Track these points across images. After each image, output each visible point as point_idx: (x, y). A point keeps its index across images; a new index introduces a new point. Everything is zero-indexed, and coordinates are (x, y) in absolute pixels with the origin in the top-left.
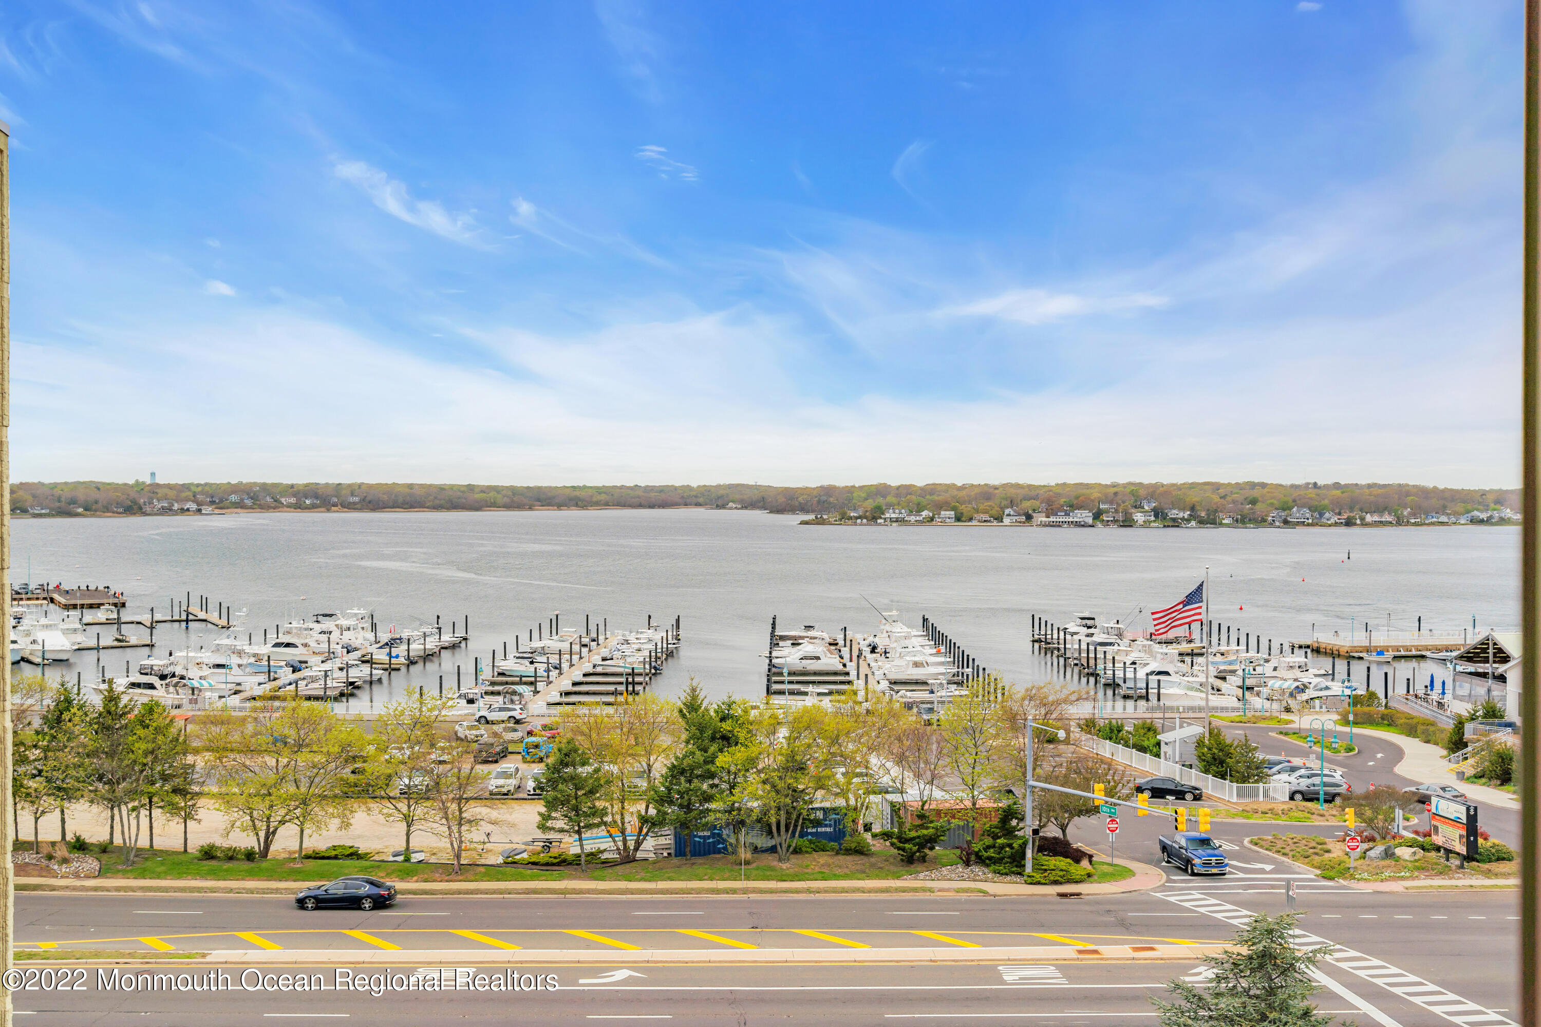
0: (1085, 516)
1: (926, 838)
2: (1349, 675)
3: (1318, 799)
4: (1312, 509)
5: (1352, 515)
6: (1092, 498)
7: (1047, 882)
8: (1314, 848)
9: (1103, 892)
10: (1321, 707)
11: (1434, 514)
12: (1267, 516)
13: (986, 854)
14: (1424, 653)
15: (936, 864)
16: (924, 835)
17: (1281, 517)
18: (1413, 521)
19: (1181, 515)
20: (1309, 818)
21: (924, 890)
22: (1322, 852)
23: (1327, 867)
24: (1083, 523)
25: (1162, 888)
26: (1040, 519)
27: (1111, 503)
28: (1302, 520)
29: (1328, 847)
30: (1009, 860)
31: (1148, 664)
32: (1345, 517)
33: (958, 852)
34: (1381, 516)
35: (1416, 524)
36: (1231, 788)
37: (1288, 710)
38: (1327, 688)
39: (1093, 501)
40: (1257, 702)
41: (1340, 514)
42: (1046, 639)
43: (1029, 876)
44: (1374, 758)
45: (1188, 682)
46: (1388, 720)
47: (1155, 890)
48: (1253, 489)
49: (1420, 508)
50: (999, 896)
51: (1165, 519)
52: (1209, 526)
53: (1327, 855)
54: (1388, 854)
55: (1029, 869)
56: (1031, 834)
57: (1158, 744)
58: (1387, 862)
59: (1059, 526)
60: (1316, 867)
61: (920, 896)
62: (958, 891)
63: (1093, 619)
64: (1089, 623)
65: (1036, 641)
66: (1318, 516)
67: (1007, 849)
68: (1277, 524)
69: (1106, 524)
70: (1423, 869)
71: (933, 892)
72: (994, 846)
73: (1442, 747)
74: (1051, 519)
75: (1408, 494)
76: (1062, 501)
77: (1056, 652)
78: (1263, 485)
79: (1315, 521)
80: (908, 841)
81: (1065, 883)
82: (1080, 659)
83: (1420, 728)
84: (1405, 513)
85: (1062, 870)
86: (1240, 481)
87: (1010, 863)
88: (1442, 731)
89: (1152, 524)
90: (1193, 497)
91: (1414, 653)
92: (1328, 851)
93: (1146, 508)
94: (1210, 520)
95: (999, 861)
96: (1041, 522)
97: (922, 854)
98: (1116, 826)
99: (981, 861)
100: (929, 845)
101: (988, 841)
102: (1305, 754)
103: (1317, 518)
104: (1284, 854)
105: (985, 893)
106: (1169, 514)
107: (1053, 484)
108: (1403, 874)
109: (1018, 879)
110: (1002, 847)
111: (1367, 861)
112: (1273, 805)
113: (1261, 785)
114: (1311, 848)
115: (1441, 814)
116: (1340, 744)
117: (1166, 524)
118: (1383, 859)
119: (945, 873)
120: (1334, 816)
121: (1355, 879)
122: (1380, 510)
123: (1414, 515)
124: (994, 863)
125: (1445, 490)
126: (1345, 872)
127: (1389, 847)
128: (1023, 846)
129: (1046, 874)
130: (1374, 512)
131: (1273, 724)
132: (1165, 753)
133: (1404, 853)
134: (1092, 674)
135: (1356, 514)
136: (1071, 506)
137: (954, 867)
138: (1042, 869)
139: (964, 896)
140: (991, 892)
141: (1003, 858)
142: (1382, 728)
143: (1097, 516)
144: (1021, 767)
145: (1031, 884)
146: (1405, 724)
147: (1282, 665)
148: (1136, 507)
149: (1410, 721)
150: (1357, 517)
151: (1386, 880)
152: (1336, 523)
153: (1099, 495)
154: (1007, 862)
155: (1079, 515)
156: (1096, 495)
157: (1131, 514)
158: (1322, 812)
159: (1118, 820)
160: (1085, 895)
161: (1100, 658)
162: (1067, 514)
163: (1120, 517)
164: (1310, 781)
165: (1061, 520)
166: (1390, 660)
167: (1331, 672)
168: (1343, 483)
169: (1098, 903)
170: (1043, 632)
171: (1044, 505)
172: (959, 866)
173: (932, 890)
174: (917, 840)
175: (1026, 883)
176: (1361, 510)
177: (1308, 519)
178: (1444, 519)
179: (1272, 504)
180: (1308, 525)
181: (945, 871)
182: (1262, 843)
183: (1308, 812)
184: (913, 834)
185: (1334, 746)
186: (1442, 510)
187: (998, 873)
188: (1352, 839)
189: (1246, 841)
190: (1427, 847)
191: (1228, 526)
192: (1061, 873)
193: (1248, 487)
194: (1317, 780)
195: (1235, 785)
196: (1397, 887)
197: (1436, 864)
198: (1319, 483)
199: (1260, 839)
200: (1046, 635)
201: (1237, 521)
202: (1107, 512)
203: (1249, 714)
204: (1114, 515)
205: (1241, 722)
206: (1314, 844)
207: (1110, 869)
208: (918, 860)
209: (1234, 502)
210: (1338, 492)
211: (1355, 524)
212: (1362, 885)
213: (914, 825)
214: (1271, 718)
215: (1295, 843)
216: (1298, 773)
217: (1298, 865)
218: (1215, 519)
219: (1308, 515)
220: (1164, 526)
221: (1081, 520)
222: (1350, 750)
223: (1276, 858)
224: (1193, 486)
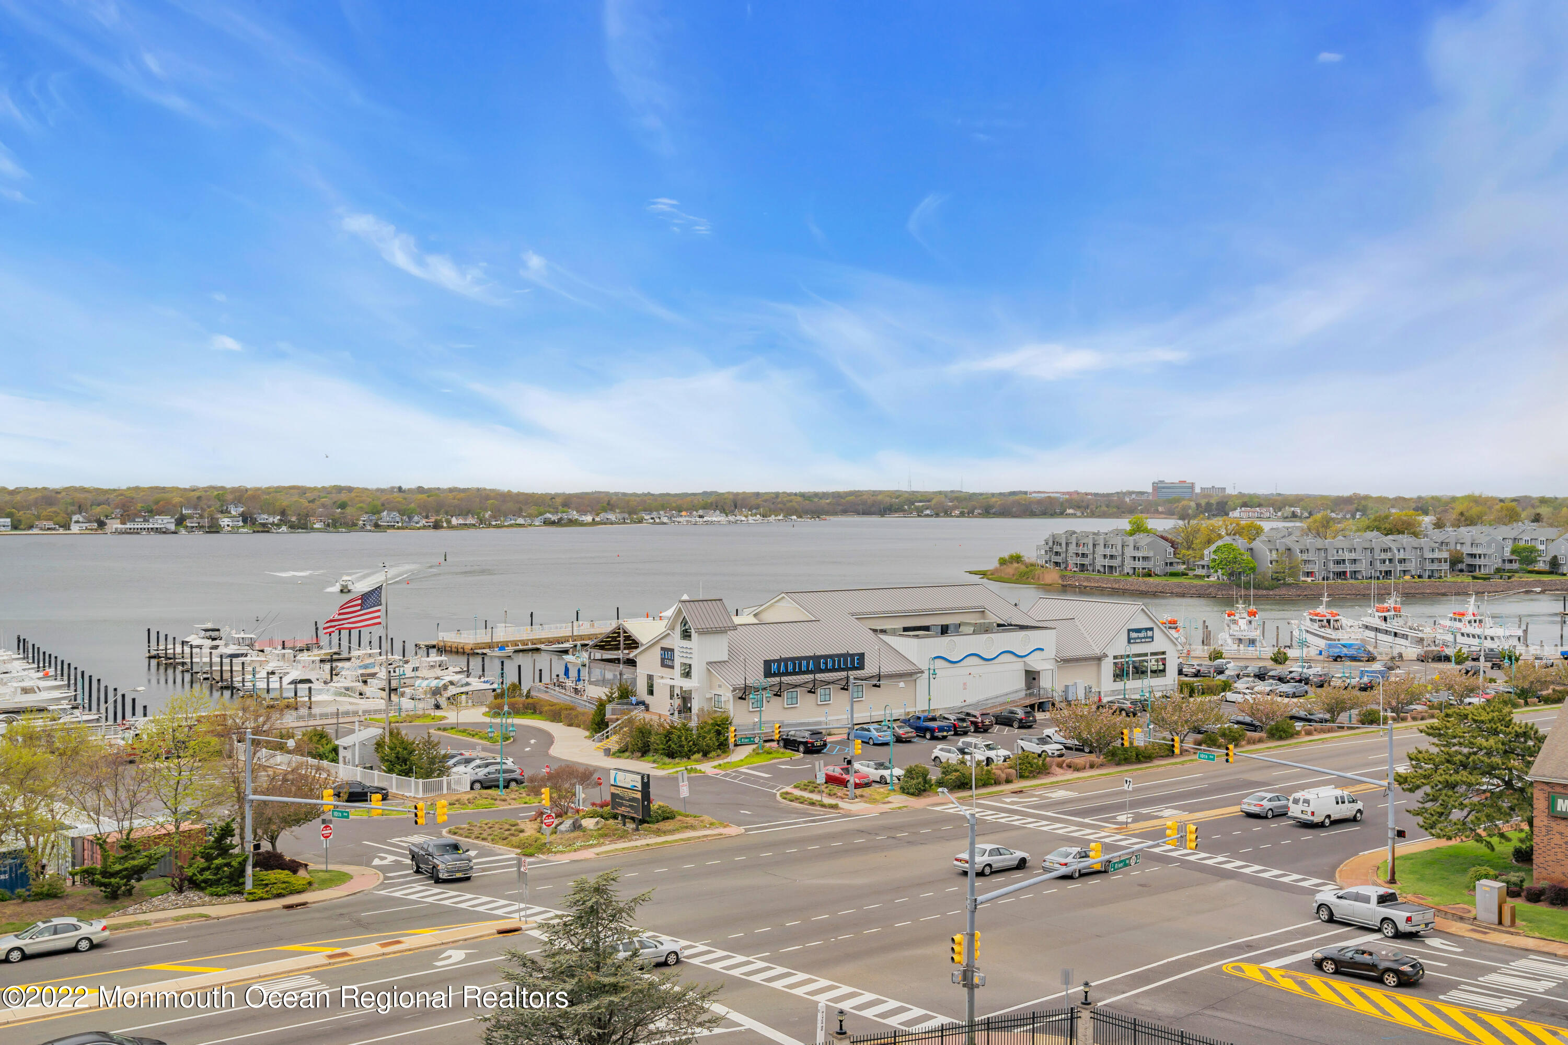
0: (166, 521)
1: (136, 869)
2: (483, 670)
3: (498, 787)
4: (402, 513)
5: (439, 518)
6: (174, 502)
7: (270, 896)
8: (509, 830)
9: (328, 898)
10: (467, 702)
11: (512, 517)
12: (358, 520)
13: (200, 878)
14: (538, 646)
15: (145, 896)
16: (135, 866)
17: (371, 520)
18: (494, 523)
19: (271, 520)
20: (494, 804)
21: (139, 924)
22: (517, 832)
23: (526, 845)
24: (164, 530)
25: (383, 886)
26: (115, 526)
27: (195, 508)
28: (393, 524)
29: (522, 826)
30: (226, 880)
31: (288, 673)
32: (433, 520)
33: (169, 880)
34: (466, 519)
35: (496, 526)
36: (417, 784)
37: (438, 707)
38: (467, 684)
39: (175, 506)
40: (406, 703)
41: (427, 517)
42: (166, 653)
43: (250, 894)
44: (529, 745)
45: (336, 687)
46: (533, 708)
47: (375, 888)
48: (340, 493)
49: (499, 511)
50: (222, 917)
51: (254, 524)
52: (300, 530)
53: (521, 835)
54: (576, 827)
55: (249, 886)
56: (252, 850)
57: (335, 750)
58: (576, 834)
59: (138, 533)
60: (515, 847)
61: (136, 931)
62: (177, 919)
63: (218, 630)
64: (214, 634)
65: (154, 657)
66: (407, 520)
67: (226, 869)
68: (369, 528)
69: (191, 530)
70: (606, 836)
71: (150, 925)
72: (208, 868)
73: (584, 729)
74: (128, 526)
75: (487, 498)
76: (139, 506)
77: (180, 668)
78: (350, 489)
79: (405, 524)
80: (113, 875)
81: (288, 895)
82: (211, 673)
83: (564, 713)
84: (487, 516)
85: (284, 882)
86: (327, 485)
87: (228, 883)
88: (583, 714)
89: (241, 530)
90: (284, 501)
91: (530, 646)
92: (522, 831)
93: (233, 513)
94: (302, 525)
95: (217, 882)
96: (116, 529)
97: (128, 887)
98: (330, 831)
99: (195, 884)
100: (136, 876)
101: (201, 862)
102: (473, 747)
103: (407, 522)
104: (483, 839)
105: (207, 917)
106: (258, 519)
107: (124, 487)
108: (591, 842)
109: (237, 898)
110: (218, 868)
111: (558, 836)
112: (459, 796)
113: (445, 778)
114: (506, 830)
115: (619, 784)
116: (497, 735)
117: (255, 529)
118: (572, 831)
119: (157, 903)
120: (514, 799)
121: (552, 852)
122: (464, 513)
123: (494, 517)
124: (211, 886)
125: (519, 494)
126: (543, 848)
127: (577, 820)
128: (243, 865)
129: (268, 889)
130: (459, 515)
131: (428, 721)
132: (344, 758)
133: (589, 823)
134: (227, 688)
135: (442, 517)
136: (151, 511)
137: (165, 896)
138: (263, 885)
139: (184, 924)
140: (213, 914)
141: (221, 879)
142: (528, 717)
143: (180, 521)
144: (234, 782)
145: (253, 901)
146: (550, 710)
147: (424, 665)
148: (222, 512)
149: (553, 708)
150: (444, 519)
151: (579, 850)
152: (425, 526)
153: (181, 499)
154: (226, 882)
155: (160, 521)
156: (177, 500)
157: (217, 519)
158: (503, 797)
159: (331, 826)
160: (311, 903)
161: (236, 671)
162: (146, 521)
163: (206, 522)
164: (487, 770)
165: (139, 526)
166: (511, 654)
167: (465, 669)
168: (426, 487)
169: (326, 909)
170: (162, 647)
171: (118, 510)
172: (170, 894)
173: (148, 922)
174: (124, 873)
175: (247, 900)
176: (447, 513)
177: (398, 522)
178: (520, 521)
179: (361, 508)
180: (399, 528)
181: (155, 901)
182: (460, 832)
183: (492, 799)
184: (118, 867)
185: (490, 735)
186: (518, 513)
187: (215, 895)
188: (548, 816)
189: (444, 832)
190: (606, 816)
191: (319, 530)
192: (284, 886)
193: (334, 491)
194: (492, 769)
195: (421, 781)
196: (589, 854)
197: (616, 830)
198: (404, 487)
199: (457, 828)
200: (166, 649)
201: (328, 525)
202: (191, 517)
203: (403, 714)
204: (199, 520)
205: (398, 722)
206: (507, 827)
207: (327, 875)
208: (124, 894)
209: (324, 506)
210: (424, 496)
211: (442, 527)
212: (558, 857)
213: (117, 858)
214: (424, 716)
215: (490, 828)
216: (473, 764)
217: (499, 847)
218: (306, 524)
219: (398, 519)
220: (254, 532)
221: (162, 526)
222: (506, 738)
223: (477, 844)
224: (279, 490)
